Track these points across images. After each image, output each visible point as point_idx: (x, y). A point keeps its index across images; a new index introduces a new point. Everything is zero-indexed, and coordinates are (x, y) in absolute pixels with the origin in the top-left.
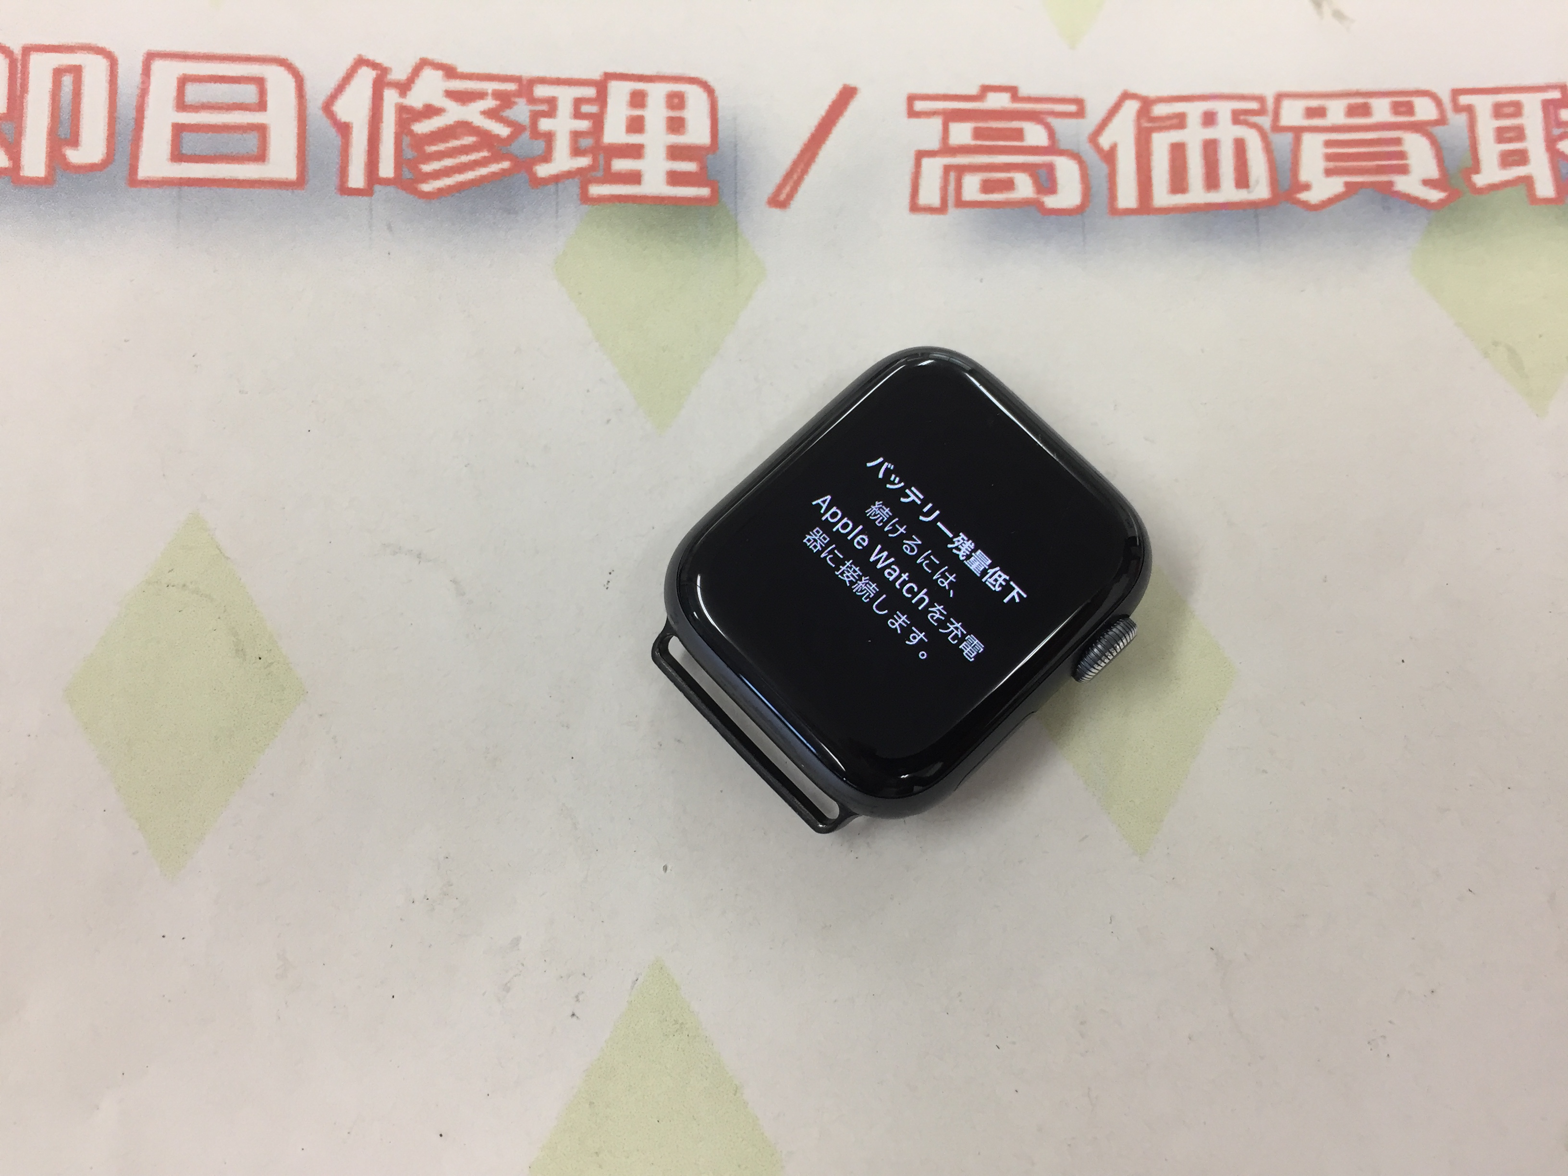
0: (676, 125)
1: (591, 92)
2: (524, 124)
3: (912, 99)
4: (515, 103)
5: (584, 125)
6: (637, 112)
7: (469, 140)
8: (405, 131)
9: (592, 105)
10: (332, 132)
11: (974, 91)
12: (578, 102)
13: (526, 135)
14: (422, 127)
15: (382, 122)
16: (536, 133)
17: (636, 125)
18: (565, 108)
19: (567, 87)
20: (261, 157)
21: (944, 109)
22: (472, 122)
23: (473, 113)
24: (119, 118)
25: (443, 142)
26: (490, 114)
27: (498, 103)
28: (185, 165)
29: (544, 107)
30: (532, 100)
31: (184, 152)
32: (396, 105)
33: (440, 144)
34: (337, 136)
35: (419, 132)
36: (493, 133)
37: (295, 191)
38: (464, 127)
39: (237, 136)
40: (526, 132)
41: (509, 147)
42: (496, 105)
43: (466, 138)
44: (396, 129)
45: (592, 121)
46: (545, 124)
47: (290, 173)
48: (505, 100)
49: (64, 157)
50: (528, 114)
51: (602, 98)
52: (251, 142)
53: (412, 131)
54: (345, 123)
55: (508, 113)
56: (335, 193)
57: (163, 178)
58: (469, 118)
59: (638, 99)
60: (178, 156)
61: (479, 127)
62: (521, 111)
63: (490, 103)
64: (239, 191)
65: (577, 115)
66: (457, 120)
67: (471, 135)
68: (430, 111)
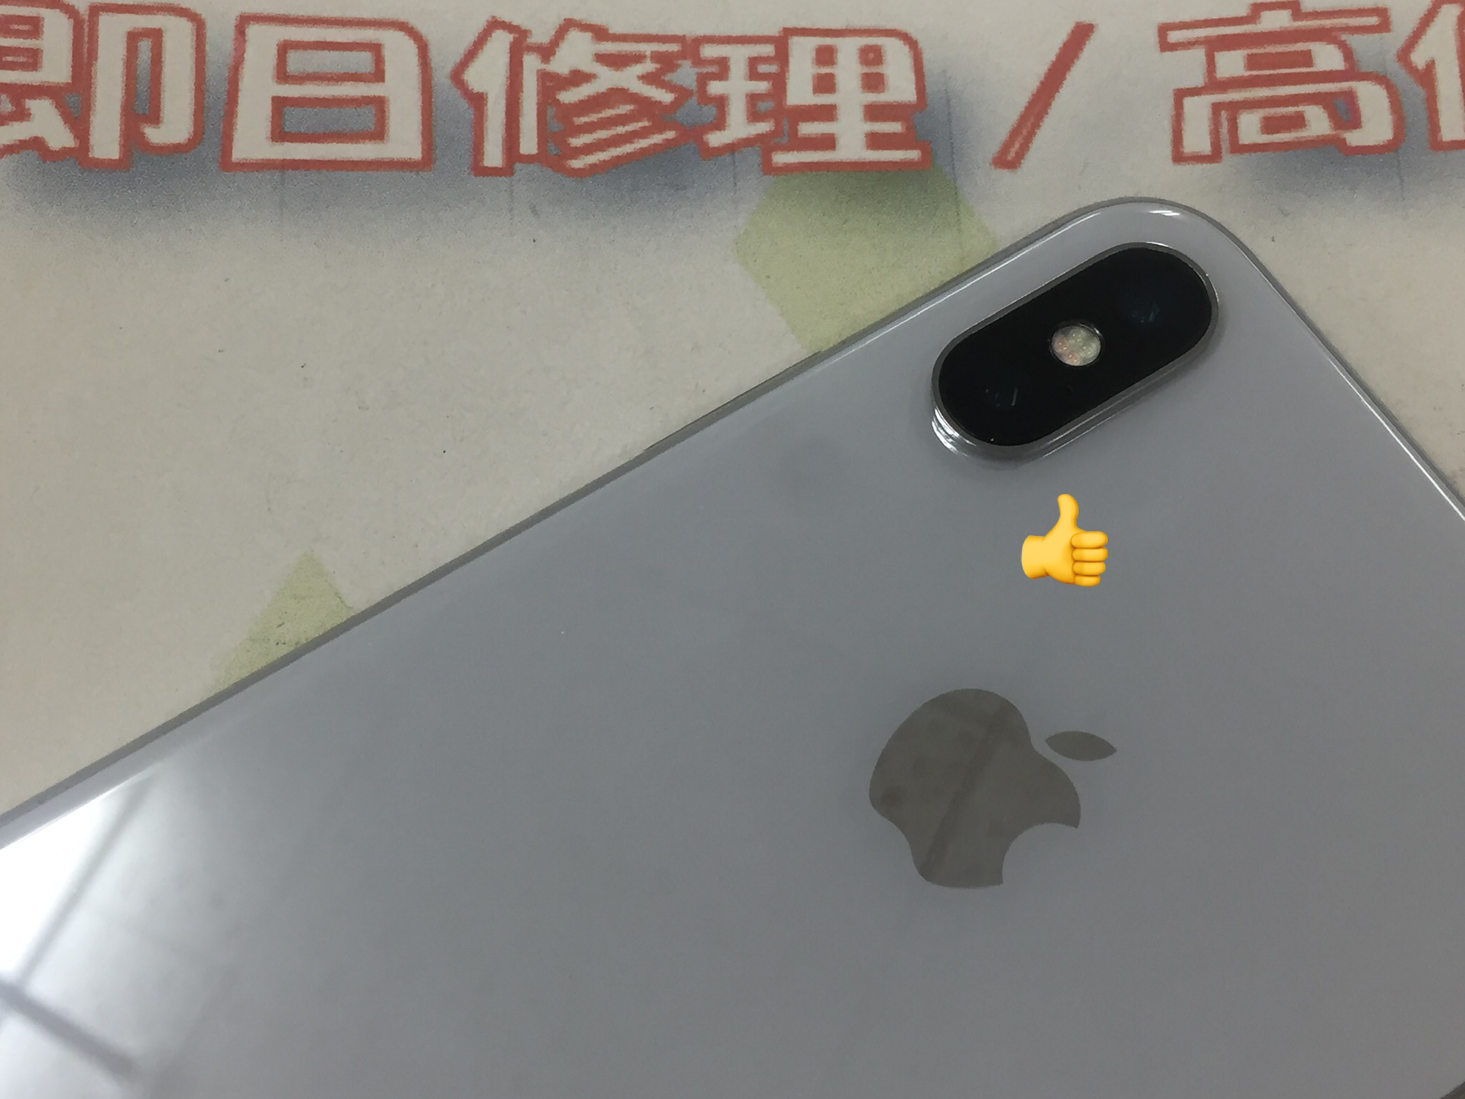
0: (873, 82)
1: (768, 50)
2: (691, 88)
3: (1164, 30)
4: (678, 66)
5: (762, 86)
6: (825, 70)
7: (625, 109)
8: (550, 101)
9: (770, 64)
10: (464, 104)
11: (1243, 11)
12: (753, 62)
13: (694, 99)
14: (569, 96)
15: (522, 92)
16: (705, 98)
17: (825, 84)
18: (738, 68)
19: (740, 46)
20: (379, 134)
21: (1206, 37)
22: (628, 89)
23: (629, 78)
24: (208, 91)
25: (596, 113)
26: (647, 78)
27: (658, 66)
28: (288, 145)
29: (713, 69)
30: (698, 61)
31: (287, 130)
32: (538, 71)
33: (591, 114)
34: (468, 109)
35: (567, 102)
36: (653, 100)
37: (420, 173)
38: (617, 95)
39: (349, 111)
40: (694, 98)
41: (672, 115)
42: (656, 68)
43: (621, 106)
44: (539, 100)
45: (771, 83)
46: (715, 88)
47: (416, 153)
48: (667, 62)
49: (143, 134)
50: (695, 77)
51: (782, 56)
52: (366, 118)
53: (558, 100)
54: (478, 93)
55: (669, 77)
56: (468, 174)
57: (262, 159)
58: (625, 85)
59: (826, 56)
60: (279, 134)
61: (636, 94)
62: (686, 75)
63: (649, 67)
64: (353, 175)
65: (754, 75)
66: (610, 87)
67: (625, 102)
68: (578, 78)
